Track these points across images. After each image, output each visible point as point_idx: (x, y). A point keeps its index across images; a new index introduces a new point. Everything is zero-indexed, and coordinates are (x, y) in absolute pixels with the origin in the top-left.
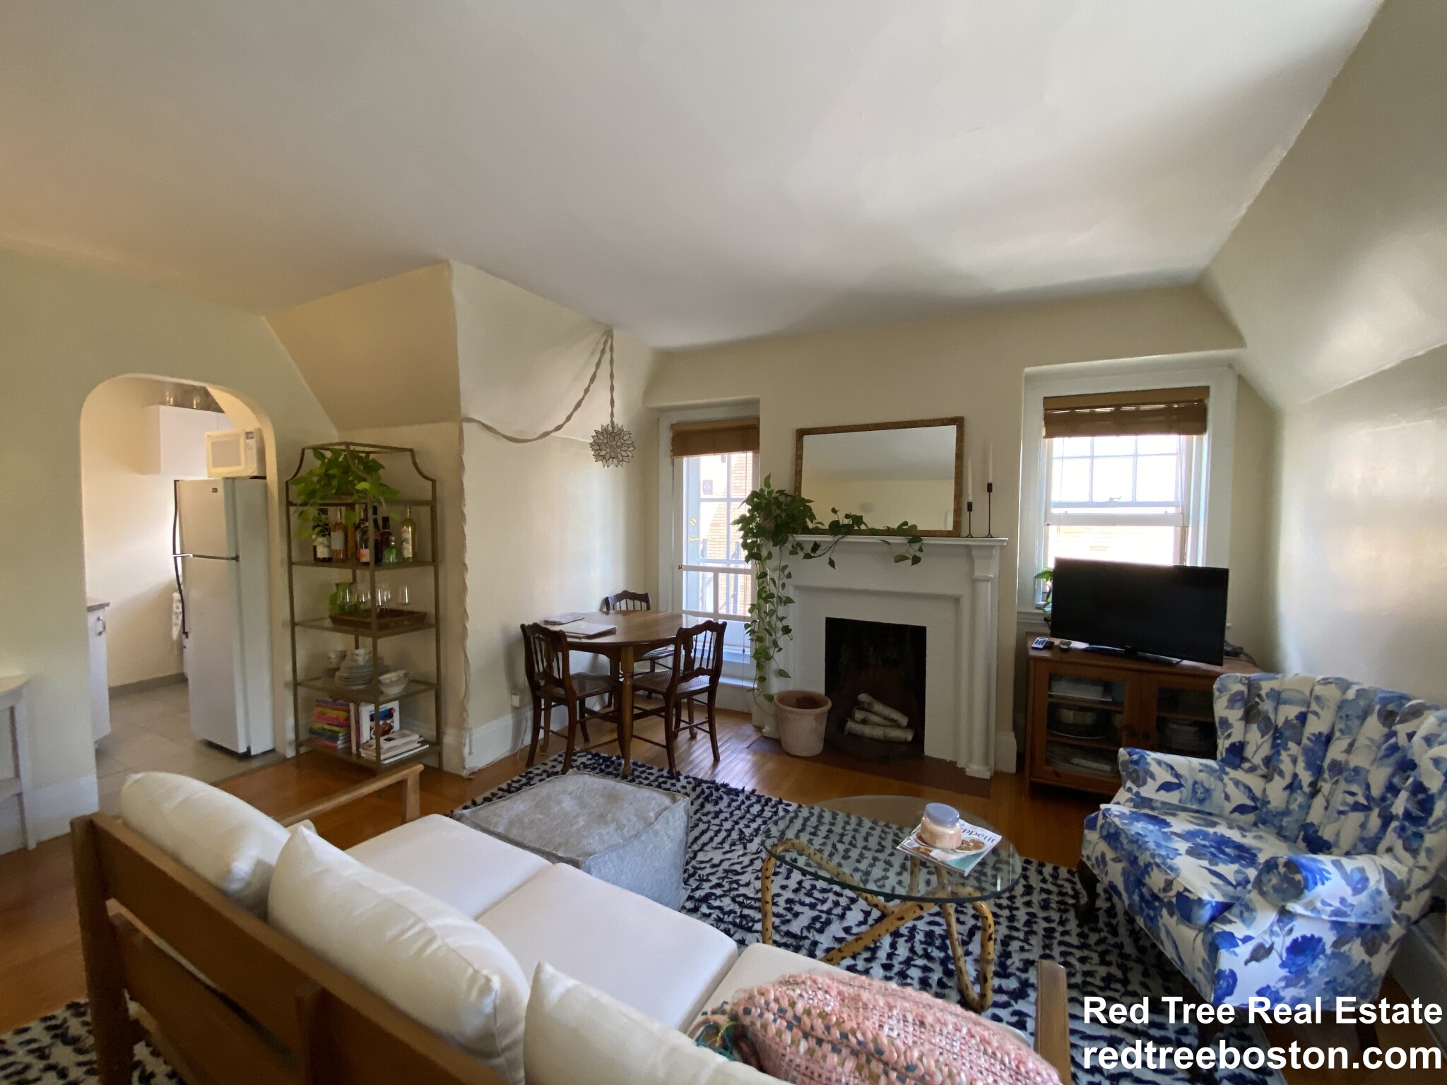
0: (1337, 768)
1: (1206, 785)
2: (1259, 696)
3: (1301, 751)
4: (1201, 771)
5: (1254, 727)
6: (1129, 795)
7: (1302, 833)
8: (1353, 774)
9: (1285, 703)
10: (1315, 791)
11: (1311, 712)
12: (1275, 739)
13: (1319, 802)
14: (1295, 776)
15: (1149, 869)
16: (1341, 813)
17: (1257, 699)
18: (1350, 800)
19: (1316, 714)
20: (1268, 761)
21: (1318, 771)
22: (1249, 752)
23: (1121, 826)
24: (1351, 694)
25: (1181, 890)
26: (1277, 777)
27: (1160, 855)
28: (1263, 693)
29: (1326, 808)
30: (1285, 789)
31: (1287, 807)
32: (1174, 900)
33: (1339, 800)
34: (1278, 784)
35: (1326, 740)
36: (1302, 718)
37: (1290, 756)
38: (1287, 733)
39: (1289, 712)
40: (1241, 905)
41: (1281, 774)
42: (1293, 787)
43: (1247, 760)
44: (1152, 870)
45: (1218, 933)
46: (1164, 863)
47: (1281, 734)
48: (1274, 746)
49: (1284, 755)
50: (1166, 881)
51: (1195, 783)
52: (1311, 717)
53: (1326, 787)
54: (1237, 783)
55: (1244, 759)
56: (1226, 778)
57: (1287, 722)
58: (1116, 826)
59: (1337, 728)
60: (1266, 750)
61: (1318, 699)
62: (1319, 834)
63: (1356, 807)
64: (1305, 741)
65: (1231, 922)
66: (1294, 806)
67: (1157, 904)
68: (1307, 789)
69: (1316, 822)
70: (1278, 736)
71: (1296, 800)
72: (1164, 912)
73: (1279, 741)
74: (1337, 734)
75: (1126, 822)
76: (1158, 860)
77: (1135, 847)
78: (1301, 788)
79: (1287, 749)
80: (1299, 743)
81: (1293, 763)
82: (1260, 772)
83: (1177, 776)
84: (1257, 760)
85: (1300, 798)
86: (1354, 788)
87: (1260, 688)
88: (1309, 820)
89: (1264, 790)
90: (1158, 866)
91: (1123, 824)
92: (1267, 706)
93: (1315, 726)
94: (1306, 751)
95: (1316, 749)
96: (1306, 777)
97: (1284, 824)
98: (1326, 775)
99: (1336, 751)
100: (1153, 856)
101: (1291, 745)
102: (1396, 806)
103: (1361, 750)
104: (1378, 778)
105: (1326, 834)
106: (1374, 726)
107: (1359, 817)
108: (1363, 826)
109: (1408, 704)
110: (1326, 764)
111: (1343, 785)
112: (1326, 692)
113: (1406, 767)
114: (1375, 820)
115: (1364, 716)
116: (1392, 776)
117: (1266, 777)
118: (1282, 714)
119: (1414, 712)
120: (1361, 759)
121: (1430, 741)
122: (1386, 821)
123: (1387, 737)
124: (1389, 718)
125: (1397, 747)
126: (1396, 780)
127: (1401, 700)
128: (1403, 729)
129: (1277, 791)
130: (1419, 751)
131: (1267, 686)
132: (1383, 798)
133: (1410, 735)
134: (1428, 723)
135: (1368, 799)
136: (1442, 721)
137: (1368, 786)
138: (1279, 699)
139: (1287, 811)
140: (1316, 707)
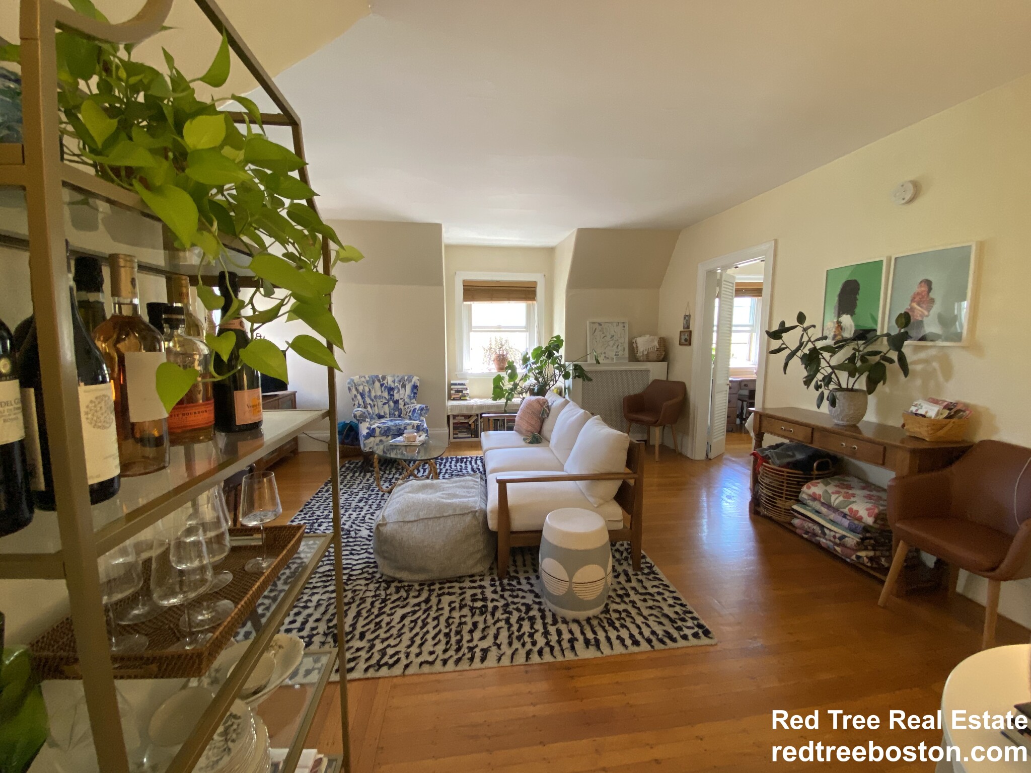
0: (375, 397)
5: (359, 394)
8: (380, 396)
9: (361, 385)
11: (364, 386)
13: (376, 407)
16: (382, 407)
17: (356, 387)
18: (383, 403)
19: (366, 386)
21: (372, 400)
22: (360, 403)
24: (368, 378)
29: (378, 408)
33: (380, 404)
34: (369, 407)
35: (370, 391)
36: (364, 388)
38: (364, 393)
41: (368, 405)
42: (371, 407)
48: (362, 398)
49: (366, 400)
53: (376, 403)
55: (360, 405)
57: (363, 390)
59: (370, 387)
60: (363, 401)
61: (364, 382)
62: (381, 415)
63: (385, 404)
64: (367, 394)
68: (373, 406)
69: (378, 413)
70: (363, 395)
71: (373, 410)
74: (372, 389)
79: (366, 397)
81: (368, 401)
82: (363, 407)
84: (363, 404)
86: (382, 400)
88: (376, 413)
92: (358, 388)
93: (367, 389)
94: (368, 396)
95: (370, 394)
96: (371, 403)
97: (374, 417)
98: (375, 400)
99: (373, 394)
102: (396, 397)
103: (377, 390)
104: (386, 394)
105: (382, 413)
106: (377, 384)
107: (387, 405)
108: (389, 406)
109: (380, 376)
110: (373, 397)
111: (379, 401)
112: (363, 379)
113: (390, 390)
114: (392, 403)
115: (374, 383)
116: (389, 393)
117: (365, 407)
118: (361, 388)
119: (384, 378)
120: (379, 393)
121: (394, 382)
122: (396, 402)
123: (382, 385)
124: (379, 381)
125: (386, 387)
126: (392, 393)
127: (378, 376)
128: (385, 382)
129: (369, 409)
130: (392, 385)
131: (356, 382)
132: (391, 398)
133: (387, 383)
134: (389, 378)
135: (387, 400)
136: (393, 377)
137: (385, 398)
138: (359, 385)
139: (373, 413)
140: (364, 384)
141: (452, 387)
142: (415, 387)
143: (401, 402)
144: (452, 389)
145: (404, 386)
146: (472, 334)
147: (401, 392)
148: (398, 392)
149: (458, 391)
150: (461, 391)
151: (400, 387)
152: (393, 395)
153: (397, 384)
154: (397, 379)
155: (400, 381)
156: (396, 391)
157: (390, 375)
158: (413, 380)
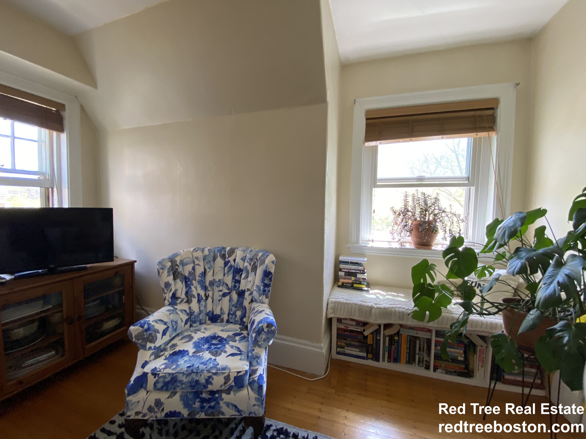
0: (212, 283)
1: (175, 320)
2: (177, 265)
3: (197, 283)
4: (170, 314)
5: (178, 280)
7: (207, 317)
8: (219, 283)
9: (186, 264)
10: (207, 297)
11: (196, 265)
12: (186, 282)
13: (210, 300)
14: (198, 295)
15: (211, 380)
16: (219, 300)
17: (177, 267)
18: (221, 293)
19: (198, 265)
20: (187, 293)
21: (205, 288)
22: (178, 294)
23: (174, 372)
24: (206, 252)
25: (235, 375)
26: (193, 299)
27: (212, 368)
28: (178, 263)
29: (213, 302)
30: (197, 303)
31: (200, 310)
32: (233, 384)
33: (217, 295)
34: (195, 301)
35: (204, 274)
36: (194, 269)
37: (194, 287)
38: (191, 278)
39: (189, 268)
40: (254, 359)
41: (194, 297)
42: (199, 301)
43: (179, 298)
44: (213, 379)
45: (258, 379)
46: (219, 369)
47: (189, 279)
48: (187, 286)
49: (193, 288)
50: (225, 378)
51: (172, 322)
52: (196, 267)
53: (210, 293)
54: (181, 311)
55: (177, 298)
56: (177, 311)
57: (190, 272)
58: (170, 374)
59: (206, 268)
60: (185, 290)
61: (196, 258)
62: (215, 313)
63: (224, 295)
64: (198, 278)
65: (257, 370)
66: (202, 308)
67: (217, 395)
68: (204, 298)
69: (211, 310)
70: (187, 281)
71: (202, 305)
72: (224, 395)
73: (189, 283)
74: (208, 270)
75: (174, 366)
76: (214, 371)
77: (194, 376)
78: (202, 298)
79: (193, 285)
80: (195, 280)
81: (197, 290)
82: (185, 301)
83: (165, 323)
84: (183, 296)
85: (203, 303)
86: (221, 288)
87: (176, 261)
88: (208, 311)
89: (190, 308)
90: (215, 374)
91: (173, 369)
92: (180, 269)
93: (199, 270)
94: (199, 282)
95: (203, 279)
96: (202, 293)
97: (201, 318)
98: (209, 288)
99: (209, 277)
100: (209, 371)
101: (194, 282)
102: (243, 286)
104: (229, 280)
105: (217, 312)
106: (220, 262)
107: (228, 298)
108: (231, 300)
109: (228, 249)
110: (207, 284)
111: (216, 289)
112: (199, 254)
113: (238, 271)
114: (235, 296)
115: (214, 259)
116: (233, 278)
117: (189, 302)
118: (187, 270)
119: (232, 251)
120: (219, 276)
121: (243, 259)
122: (241, 294)
123: (226, 264)
124: (223, 257)
125: (231, 266)
126: (237, 278)
127: (224, 248)
128: (231, 259)
129: (195, 305)
130: (240, 264)
131: (178, 259)
132: (235, 286)
133: (235, 260)
134: (239, 254)
135: (228, 289)
136: (244, 251)
137: (227, 285)
138: (183, 264)
139: (201, 312)
140: (197, 262)
141: (342, 266)
142: (267, 274)
143: (247, 294)
144: (340, 270)
145: (254, 269)
146: (376, 191)
147: (250, 279)
148: (247, 277)
149: (349, 274)
150: (354, 274)
151: (249, 268)
152: (239, 282)
153: (246, 264)
154: (248, 256)
155: (251, 259)
156: (243, 276)
157: (241, 249)
158: (267, 261)
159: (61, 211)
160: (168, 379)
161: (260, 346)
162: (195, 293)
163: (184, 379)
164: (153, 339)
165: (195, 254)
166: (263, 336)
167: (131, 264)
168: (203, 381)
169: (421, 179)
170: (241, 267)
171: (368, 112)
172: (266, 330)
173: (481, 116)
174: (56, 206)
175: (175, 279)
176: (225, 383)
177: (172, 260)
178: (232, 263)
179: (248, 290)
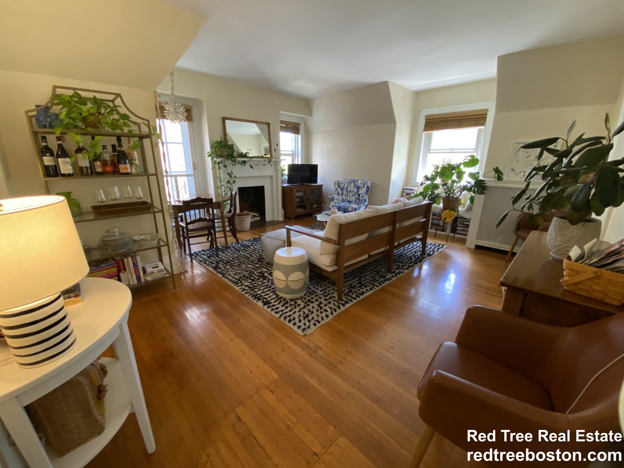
0: (350, 191)
5: (340, 188)
6: (334, 203)
8: (352, 191)
10: (348, 196)
13: (349, 196)
14: (345, 194)
16: (352, 197)
18: (352, 195)
20: (342, 193)
21: (347, 193)
22: (339, 193)
24: (348, 181)
33: (351, 195)
34: (344, 195)
35: (347, 188)
36: (344, 185)
42: (345, 196)
49: (344, 192)
53: (349, 194)
55: (339, 194)
60: (341, 192)
63: (353, 195)
64: (345, 189)
66: (346, 198)
69: (349, 200)
70: (342, 189)
74: (348, 187)
81: (345, 192)
84: (341, 193)
85: (346, 197)
92: (340, 185)
93: (346, 186)
96: (346, 194)
99: (349, 189)
102: (360, 193)
103: (352, 188)
104: (355, 190)
105: (351, 200)
106: (353, 184)
107: (354, 196)
108: (355, 197)
109: (356, 180)
110: (348, 191)
111: (351, 193)
112: (346, 181)
113: (359, 188)
114: (357, 196)
115: (351, 183)
116: (357, 189)
117: (342, 196)
118: (342, 186)
119: (357, 181)
120: (352, 189)
121: (361, 184)
122: (359, 195)
123: (355, 185)
124: (354, 182)
125: (356, 186)
126: (358, 190)
127: (354, 180)
128: (357, 183)
129: (344, 197)
130: (360, 185)
131: (340, 182)
132: (357, 193)
133: (358, 184)
134: (359, 182)
135: (355, 193)
136: (361, 181)
137: (354, 192)
138: (341, 184)
139: (346, 199)
140: (345, 184)
141: (405, 191)
142: (368, 187)
144: (404, 192)
145: (364, 186)
147: (362, 190)
148: (361, 189)
149: (408, 194)
150: (409, 194)
151: (363, 186)
152: (359, 191)
153: (362, 185)
154: (363, 182)
155: (363, 183)
156: (360, 189)
157: (360, 180)
158: (368, 183)
159: (298, 165)
160: (339, 207)
161: (362, 204)
162: (344, 193)
163: (343, 207)
164: (334, 200)
165: (345, 181)
166: (363, 201)
167: (321, 186)
168: (347, 208)
169: (452, 149)
170: (360, 186)
171: (427, 116)
172: (364, 200)
173: (479, 118)
174: (296, 163)
175: (339, 188)
176: (352, 209)
177: (338, 182)
178: (357, 185)
179: (361, 193)
